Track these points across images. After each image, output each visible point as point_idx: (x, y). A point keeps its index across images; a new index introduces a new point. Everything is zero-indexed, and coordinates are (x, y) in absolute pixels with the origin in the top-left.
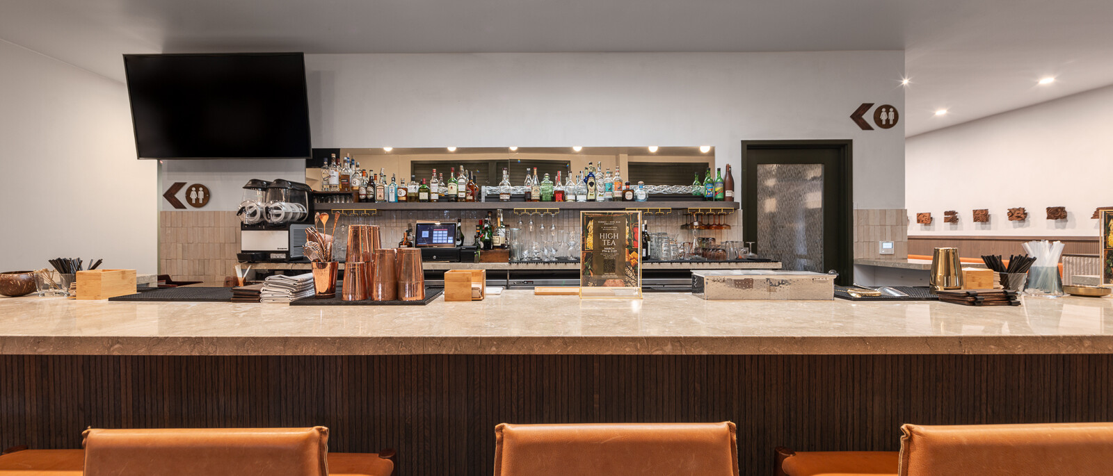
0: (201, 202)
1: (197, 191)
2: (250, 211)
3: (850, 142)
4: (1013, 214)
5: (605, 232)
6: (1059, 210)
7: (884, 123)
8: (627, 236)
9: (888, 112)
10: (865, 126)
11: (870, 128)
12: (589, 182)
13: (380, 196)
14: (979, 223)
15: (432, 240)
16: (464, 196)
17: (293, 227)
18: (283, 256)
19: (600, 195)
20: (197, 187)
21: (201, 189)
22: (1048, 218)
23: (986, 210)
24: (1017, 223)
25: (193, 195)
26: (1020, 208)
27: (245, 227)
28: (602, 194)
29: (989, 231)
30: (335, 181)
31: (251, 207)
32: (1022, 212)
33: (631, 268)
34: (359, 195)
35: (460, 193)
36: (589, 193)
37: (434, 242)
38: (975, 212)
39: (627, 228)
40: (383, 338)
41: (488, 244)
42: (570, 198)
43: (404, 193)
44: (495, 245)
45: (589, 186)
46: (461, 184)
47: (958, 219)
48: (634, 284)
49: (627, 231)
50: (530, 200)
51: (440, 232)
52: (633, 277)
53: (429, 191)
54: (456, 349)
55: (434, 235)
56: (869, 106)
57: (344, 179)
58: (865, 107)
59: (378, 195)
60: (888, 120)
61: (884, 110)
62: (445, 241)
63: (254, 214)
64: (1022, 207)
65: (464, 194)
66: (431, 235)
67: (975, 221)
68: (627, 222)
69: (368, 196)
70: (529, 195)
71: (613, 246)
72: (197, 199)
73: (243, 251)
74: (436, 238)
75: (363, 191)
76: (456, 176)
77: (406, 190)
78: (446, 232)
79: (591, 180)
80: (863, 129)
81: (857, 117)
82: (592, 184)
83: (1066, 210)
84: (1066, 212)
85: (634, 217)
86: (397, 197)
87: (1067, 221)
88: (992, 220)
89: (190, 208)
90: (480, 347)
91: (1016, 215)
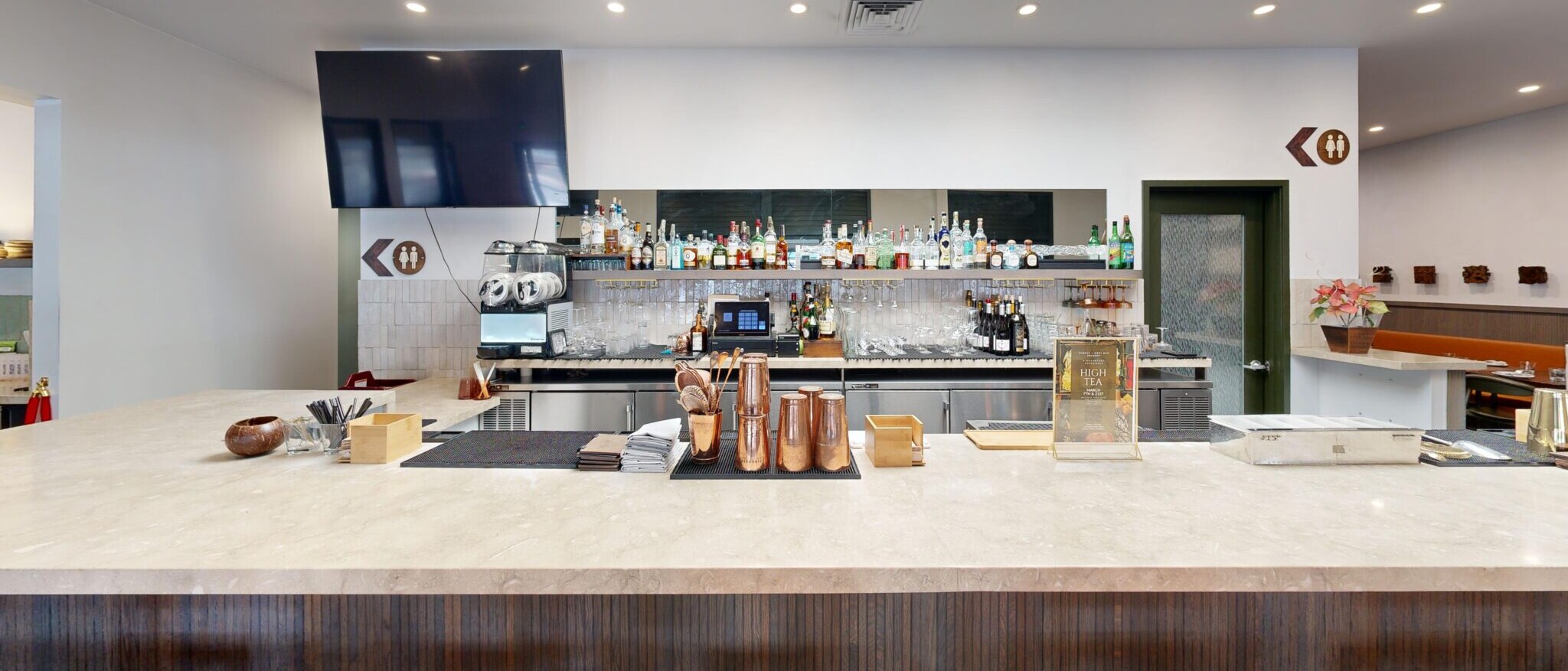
0: (414, 266)
1: (409, 252)
2: (495, 287)
3: (1286, 182)
4: (1470, 275)
5: (1088, 367)
6: (1537, 271)
7: (1331, 156)
8: (1118, 373)
9: (1335, 140)
10: (1306, 161)
11: (1312, 164)
12: (943, 240)
13: (661, 261)
14: (1422, 286)
15: (737, 325)
16: (774, 261)
17: (551, 308)
18: (539, 350)
19: (958, 260)
20: (409, 245)
21: (414, 248)
22: (1521, 282)
23: (1433, 268)
24: (1474, 286)
25: (403, 258)
26: (1481, 266)
27: (485, 309)
28: (960, 258)
29: (1435, 296)
30: (599, 239)
31: (496, 281)
32: (1483, 272)
33: (1124, 417)
34: (631, 258)
35: (768, 257)
36: (943, 256)
37: (741, 328)
38: (1417, 269)
39: (1119, 361)
40: (900, 569)
41: (815, 332)
42: (916, 263)
43: (692, 256)
44: (823, 333)
45: (942, 247)
46: (770, 243)
47: (1392, 278)
48: (1126, 439)
49: (1118, 365)
50: (864, 267)
51: (748, 314)
52: (1126, 430)
53: (725, 253)
54: (1004, 585)
55: (740, 319)
56: (1312, 130)
57: (611, 236)
58: (1306, 133)
59: (658, 259)
60: (1336, 152)
61: (1330, 137)
62: (755, 328)
63: (499, 292)
64: (1484, 265)
65: (774, 257)
66: (736, 318)
67: (1417, 281)
68: (1118, 353)
69: (644, 261)
70: (861, 259)
71: (1098, 386)
72: (409, 263)
73: (483, 344)
74: (742, 323)
75: (637, 254)
76: (764, 231)
77: (695, 251)
78: (756, 314)
79: (945, 238)
80: (1303, 165)
81: (1295, 147)
82: (946, 244)
83: (1547, 271)
84: (1546, 274)
85: (1127, 346)
86: (683, 262)
87: (1547, 287)
88: (1440, 280)
89: (397, 275)
90: (1039, 582)
91: (1474, 275)
